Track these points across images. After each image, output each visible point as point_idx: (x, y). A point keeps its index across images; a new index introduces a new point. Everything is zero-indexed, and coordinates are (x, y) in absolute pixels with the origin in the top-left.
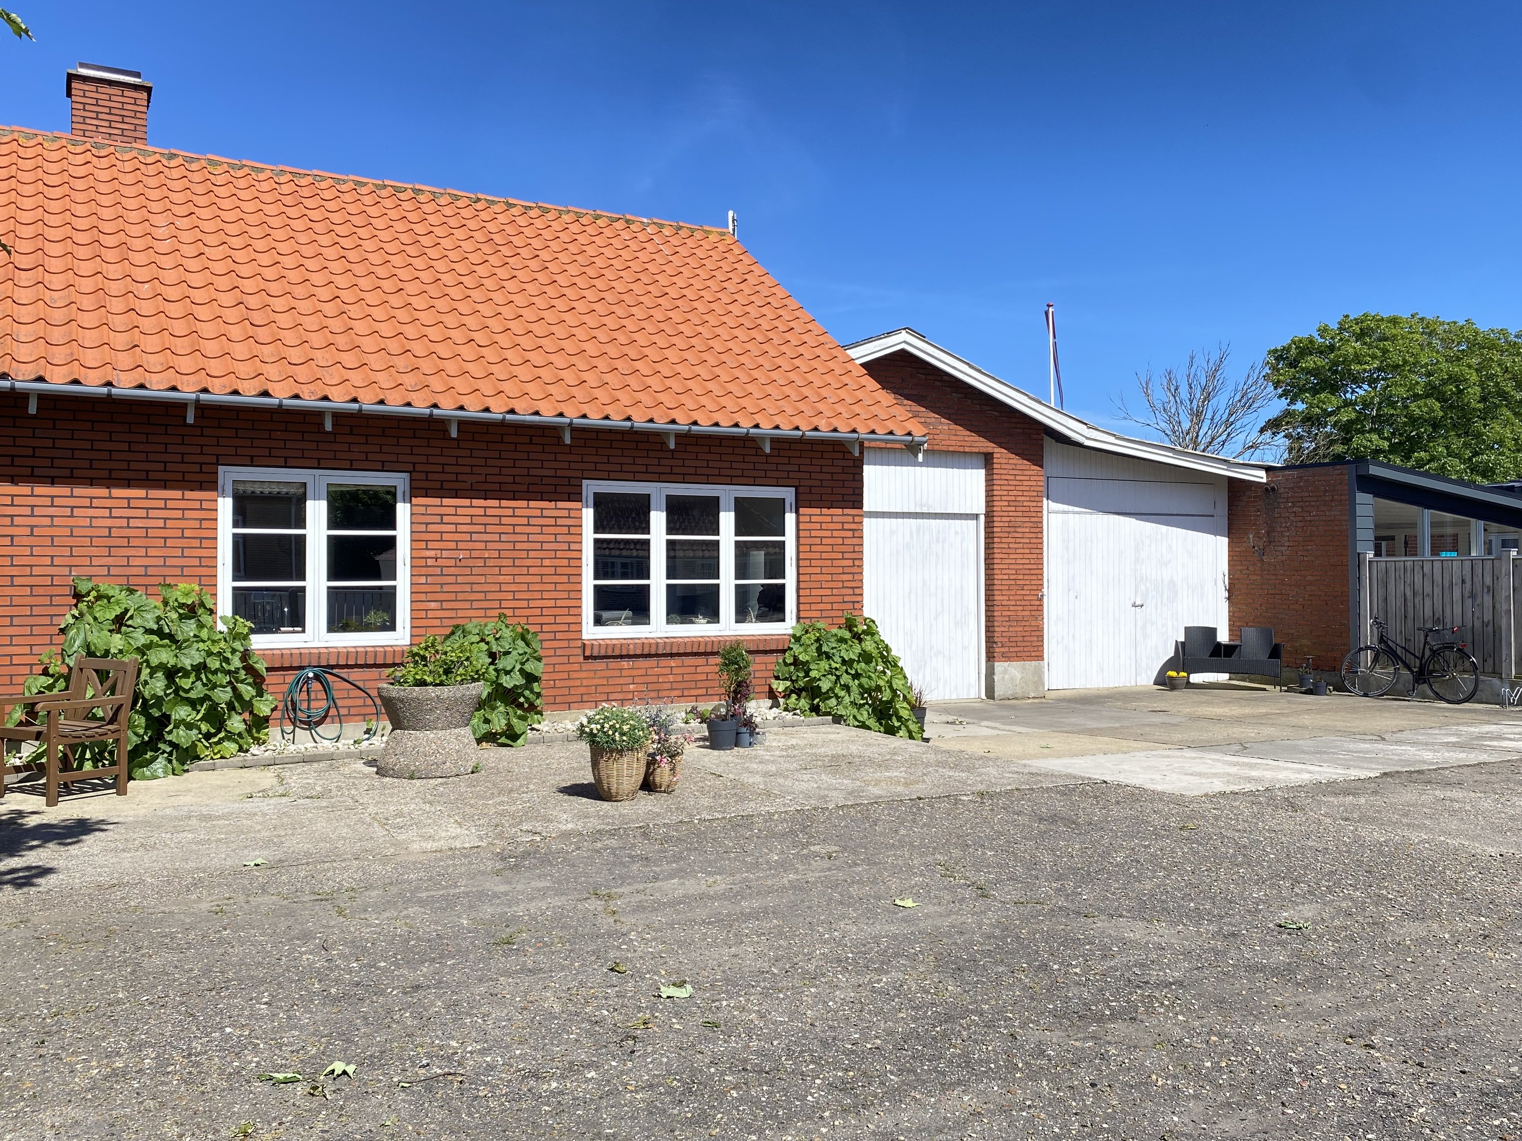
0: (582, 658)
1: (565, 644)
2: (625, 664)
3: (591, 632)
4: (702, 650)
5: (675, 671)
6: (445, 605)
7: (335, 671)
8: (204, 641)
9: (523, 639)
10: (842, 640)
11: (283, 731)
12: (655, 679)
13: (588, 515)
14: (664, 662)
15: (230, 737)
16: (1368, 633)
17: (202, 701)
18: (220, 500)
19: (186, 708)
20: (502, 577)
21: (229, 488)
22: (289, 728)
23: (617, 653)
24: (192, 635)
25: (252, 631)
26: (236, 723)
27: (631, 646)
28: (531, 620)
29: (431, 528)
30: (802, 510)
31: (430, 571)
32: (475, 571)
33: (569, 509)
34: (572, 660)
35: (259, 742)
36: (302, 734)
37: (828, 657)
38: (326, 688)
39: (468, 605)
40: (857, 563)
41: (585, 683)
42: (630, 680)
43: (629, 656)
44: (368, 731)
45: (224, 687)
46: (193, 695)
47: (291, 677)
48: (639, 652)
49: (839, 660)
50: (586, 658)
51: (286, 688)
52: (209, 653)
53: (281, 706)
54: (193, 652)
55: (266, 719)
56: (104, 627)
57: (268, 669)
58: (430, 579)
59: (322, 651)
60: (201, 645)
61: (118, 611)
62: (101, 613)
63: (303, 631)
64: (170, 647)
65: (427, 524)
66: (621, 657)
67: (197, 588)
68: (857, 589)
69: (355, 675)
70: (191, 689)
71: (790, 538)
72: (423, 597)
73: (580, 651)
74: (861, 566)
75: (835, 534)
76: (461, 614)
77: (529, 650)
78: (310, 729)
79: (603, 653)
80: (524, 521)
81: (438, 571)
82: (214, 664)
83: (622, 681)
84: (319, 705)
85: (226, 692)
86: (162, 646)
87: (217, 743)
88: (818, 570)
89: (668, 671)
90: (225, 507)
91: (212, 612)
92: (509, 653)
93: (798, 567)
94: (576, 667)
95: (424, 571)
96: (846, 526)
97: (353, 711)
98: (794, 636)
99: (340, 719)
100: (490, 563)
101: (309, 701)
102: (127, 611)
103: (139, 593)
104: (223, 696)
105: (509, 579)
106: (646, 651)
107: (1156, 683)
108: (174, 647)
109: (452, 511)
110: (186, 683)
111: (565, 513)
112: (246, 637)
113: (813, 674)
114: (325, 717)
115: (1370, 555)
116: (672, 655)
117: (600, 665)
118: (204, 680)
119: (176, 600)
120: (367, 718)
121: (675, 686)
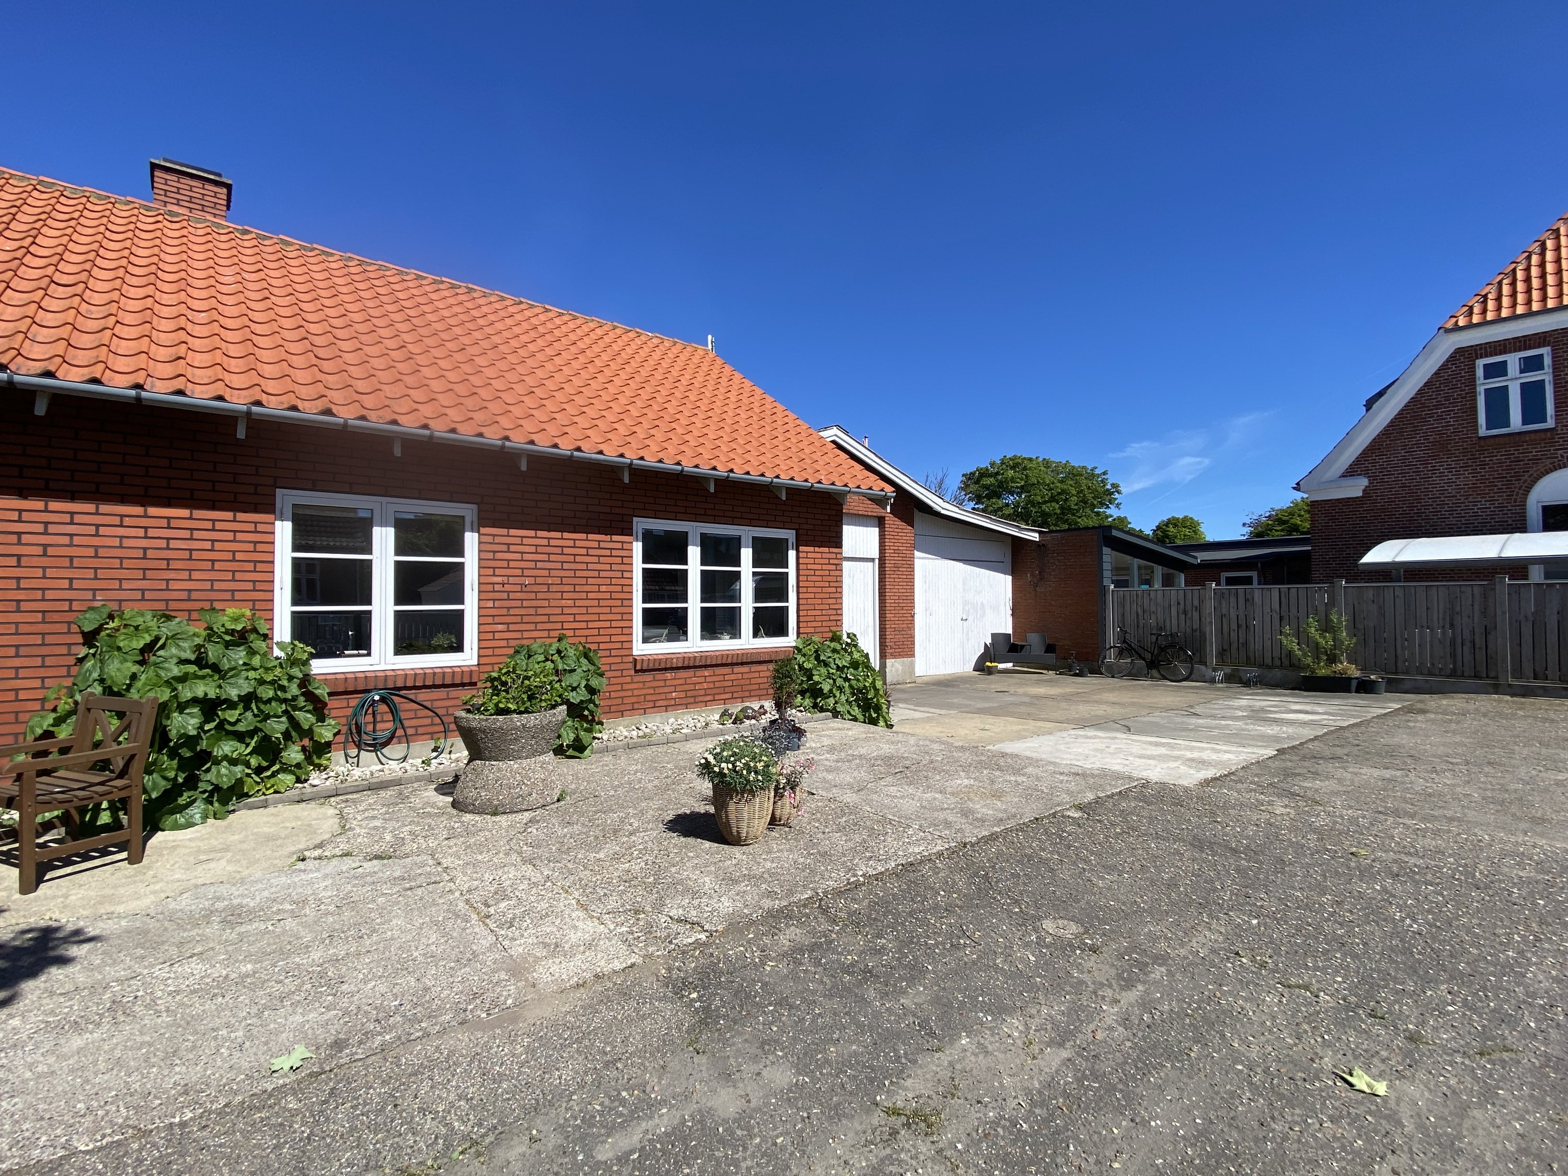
0: (633, 672)
1: (619, 660)
2: (668, 675)
3: (640, 649)
4: (729, 661)
5: (708, 679)
6: (512, 627)
7: (402, 693)
8: (255, 669)
9: (586, 656)
10: (834, 651)
11: (346, 755)
12: (692, 687)
13: (638, 548)
14: (700, 672)
15: (285, 769)
16: (1111, 638)
17: (252, 733)
18: (278, 523)
19: (232, 743)
20: (564, 601)
21: (289, 511)
22: (353, 752)
23: (663, 666)
24: (241, 662)
25: (313, 656)
26: (294, 754)
27: (675, 660)
28: (590, 639)
29: (499, 556)
30: (801, 548)
31: (497, 595)
32: (540, 596)
33: (622, 542)
34: (625, 673)
35: (319, 768)
36: (367, 756)
37: (826, 665)
38: (394, 711)
39: (532, 627)
40: (839, 590)
41: (636, 693)
42: (673, 689)
43: (672, 669)
44: (435, 750)
45: (280, 717)
46: (241, 727)
47: (354, 701)
48: (680, 665)
49: (835, 667)
50: (636, 671)
51: (349, 712)
52: (261, 682)
53: (344, 730)
54: (242, 681)
55: (328, 744)
56: (129, 657)
57: (330, 694)
58: (497, 604)
59: (389, 673)
60: (252, 674)
61: (148, 639)
62: (126, 642)
63: (369, 654)
64: (211, 676)
65: (495, 552)
66: (666, 669)
67: (248, 613)
68: (838, 611)
69: (422, 696)
70: (238, 721)
71: (792, 570)
72: (490, 620)
73: (631, 666)
74: (841, 593)
75: (824, 567)
76: (526, 635)
77: (592, 668)
78: (375, 751)
79: (651, 666)
80: (584, 551)
81: (505, 596)
82: (267, 692)
83: (666, 690)
84: (385, 727)
85: (281, 722)
86: (203, 677)
87: (269, 777)
88: (812, 596)
89: (702, 679)
90: (284, 531)
91: (266, 637)
92: (575, 670)
93: (798, 593)
94: (628, 679)
95: (491, 595)
96: (832, 561)
97: (420, 730)
98: (796, 648)
99: (407, 739)
100: (553, 588)
101: (375, 723)
102: (157, 639)
103: (177, 620)
104: (277, 727)
105: (570, 603)
106: (686, 664)
107: (975, 670)
108: (216, 677)
109: (518, 540)
110: (232, 715)
111: (619, 546)
112: (306, 663)
113: (816, 678)
114: (392, 737)
115: (1112, 587)
116: (706, 666)
117: (648, 677)
118: (255, 711)
119: (223, 626)
120: (436, 736)
121: (708, 692)
